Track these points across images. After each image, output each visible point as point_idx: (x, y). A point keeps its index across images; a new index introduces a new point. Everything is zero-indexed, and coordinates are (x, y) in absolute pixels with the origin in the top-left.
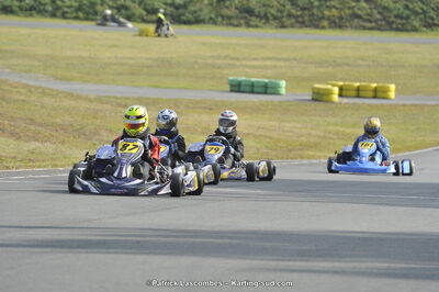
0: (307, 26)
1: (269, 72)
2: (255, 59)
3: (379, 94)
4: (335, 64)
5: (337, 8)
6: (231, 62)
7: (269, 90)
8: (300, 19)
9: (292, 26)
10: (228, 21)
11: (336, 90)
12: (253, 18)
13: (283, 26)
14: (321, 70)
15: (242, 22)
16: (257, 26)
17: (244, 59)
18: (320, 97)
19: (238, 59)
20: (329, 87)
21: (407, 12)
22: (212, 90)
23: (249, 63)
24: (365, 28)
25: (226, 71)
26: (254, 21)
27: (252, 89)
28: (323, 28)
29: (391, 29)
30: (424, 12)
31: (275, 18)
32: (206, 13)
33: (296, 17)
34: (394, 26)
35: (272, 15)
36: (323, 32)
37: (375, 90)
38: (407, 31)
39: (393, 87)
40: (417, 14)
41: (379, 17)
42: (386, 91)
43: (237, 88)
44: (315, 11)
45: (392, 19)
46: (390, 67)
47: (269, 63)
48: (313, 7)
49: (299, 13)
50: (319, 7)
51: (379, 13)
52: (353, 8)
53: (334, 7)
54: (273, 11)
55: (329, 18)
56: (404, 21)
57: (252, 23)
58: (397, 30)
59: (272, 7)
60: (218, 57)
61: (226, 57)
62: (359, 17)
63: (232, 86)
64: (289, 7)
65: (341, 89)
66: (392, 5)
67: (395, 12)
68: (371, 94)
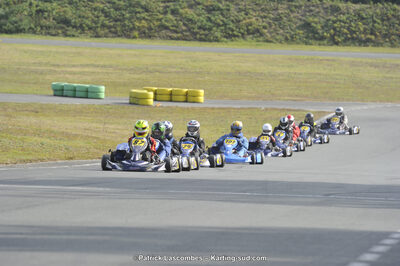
0: (119, 36)
1: (89, 78)
2: (74, 66)
3: (190, 99)
4: (147, 71)
5: (146, 20)
6: (52, 68)
7: (90, 95)
8: (113, 29)
9: (106, 36)
10: (47, 31)
11: (151, 95)
12: (70, 28)
13: (98, 36)
14: (136, 76)
15: (60, 31)
16: (74, 36)
17: (64, 66)
18: (136, 101)
19: (58, 66)
20: (146, 91)
21: (209, 24)
22: (36, 94)
23: (69, 69)
24: (171, 38)
25: (48, 77)
26: (71, 31)
27: (74, 93)
28: (134, 37)
29: (196, 39)
30: (225, 24)
31: (90, 29)
32: (25, 23)
33: (109, 27)
34: (198, 36)
35: (87, 25)
36: (134, 41)
37: (187, 94)
38: (210, 41)
39: (202, 92)
40: (218, 25)
41: (184, 28)
42: (196, 95)
43: (60, 92)
44: (126, 22)
45: (196, 30)
46: (197, 73)
47: (86, 69)
48: (124, 19)
49: (112, 24)
50: (130, 19)
51: (184, 24)
52: (160, 20)
53: (144, 18)
54: (88, 22)
55: (139, 29)
56: (207, 32)
57: (69, 33)
58: (201, 40)
59: (87, 18)
60: (40, 64)
61: (46, 64)
62: (167, 28)
63: (55, 90)
64: (102, 18)
65: (155, 94)
66: (196, 18)
67: (199, 24)
68: (183, 98)
